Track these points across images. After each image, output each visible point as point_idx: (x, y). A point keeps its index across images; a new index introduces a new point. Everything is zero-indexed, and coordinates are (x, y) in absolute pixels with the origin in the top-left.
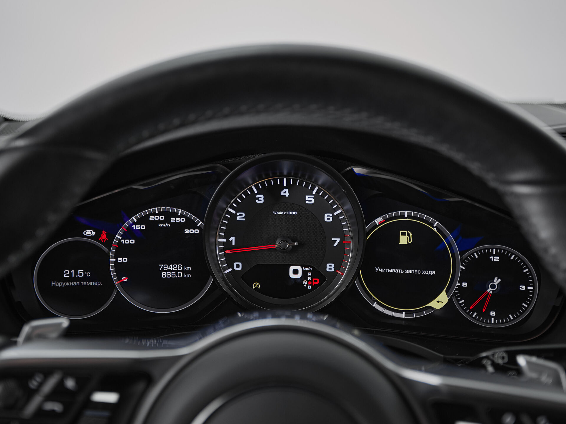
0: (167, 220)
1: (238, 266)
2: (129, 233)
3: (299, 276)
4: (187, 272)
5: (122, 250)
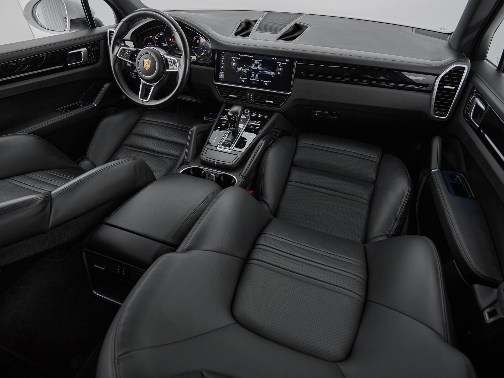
0: (163, 35)
1: (173, 45)
2: (157, 37)
4: (166, 45)
5: (156, 40)
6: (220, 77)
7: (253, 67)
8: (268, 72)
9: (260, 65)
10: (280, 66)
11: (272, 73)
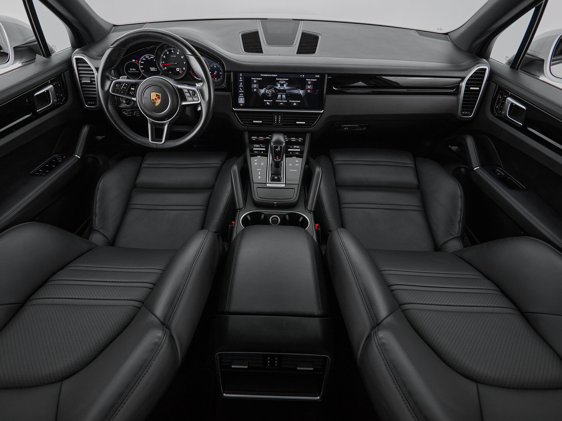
0: (150, 58)
1: (166, 68)
2: (142, 61)
3: (179, 70)
4: (156, 69)
5: (141, 64)
6: (240, 102)
7: (278, 87)
8: (296, 91)
9: (287, 84)
10: (309, 83)
11: (301, 92)
